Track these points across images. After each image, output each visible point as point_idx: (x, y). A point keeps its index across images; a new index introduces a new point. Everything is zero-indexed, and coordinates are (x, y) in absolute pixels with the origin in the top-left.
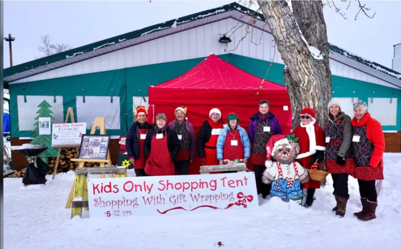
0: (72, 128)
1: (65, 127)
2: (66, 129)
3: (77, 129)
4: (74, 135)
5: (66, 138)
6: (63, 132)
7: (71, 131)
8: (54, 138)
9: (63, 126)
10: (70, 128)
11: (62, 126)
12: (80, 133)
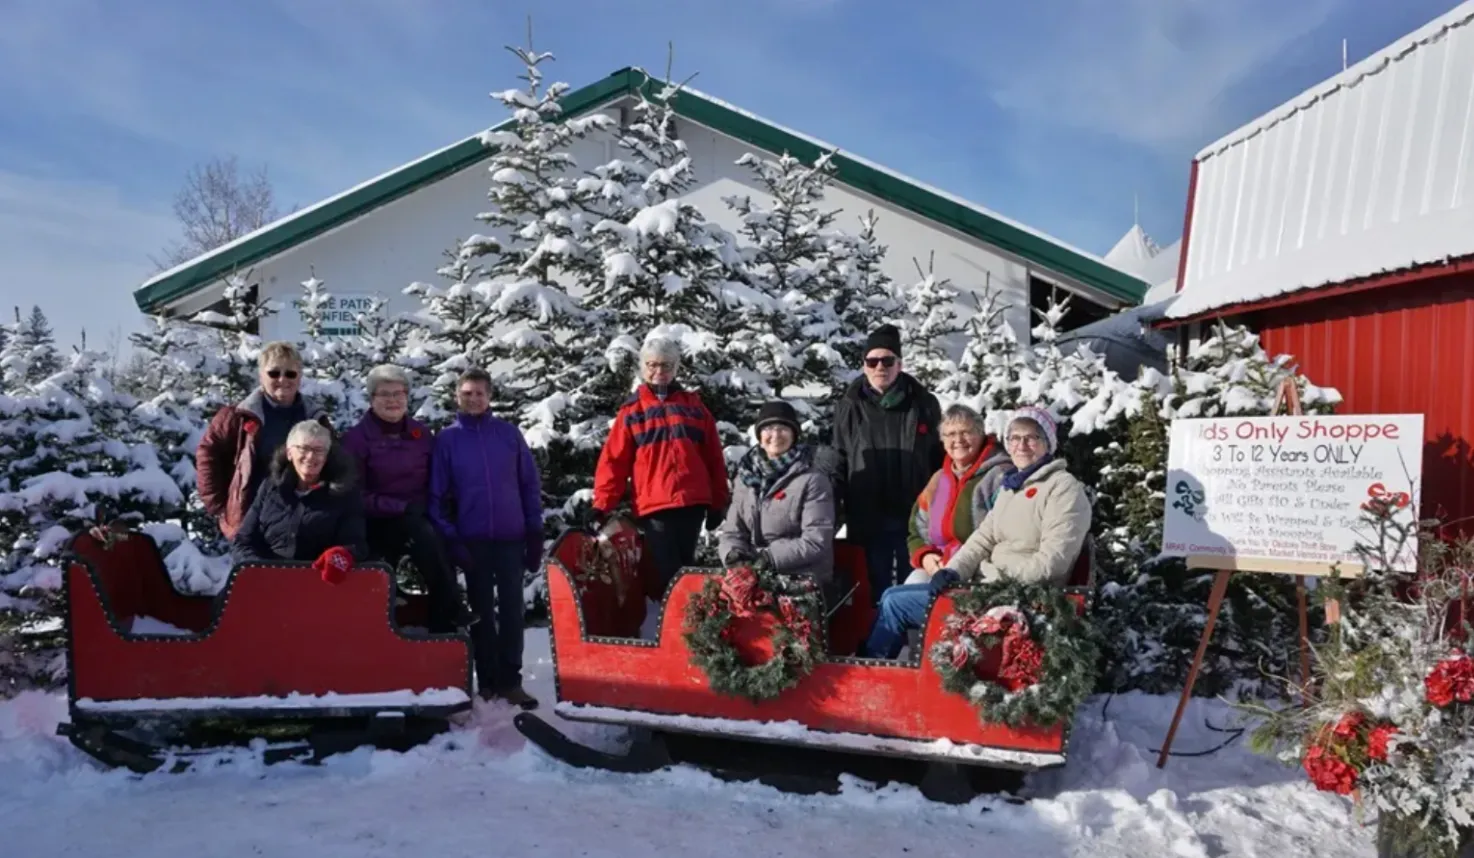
0: (1308, 446)
1: (1253, 441)
2: (1267, 456)
3: (1347, 456)
4: (1328, 497)
5: (1258, 512)
6: (1245, 472)
7: (1299, 464)
8: (1176, 505)
9: (1245, 430)
10: (1291, 444)
11: (1231, 432)
12: (1370, 482)
